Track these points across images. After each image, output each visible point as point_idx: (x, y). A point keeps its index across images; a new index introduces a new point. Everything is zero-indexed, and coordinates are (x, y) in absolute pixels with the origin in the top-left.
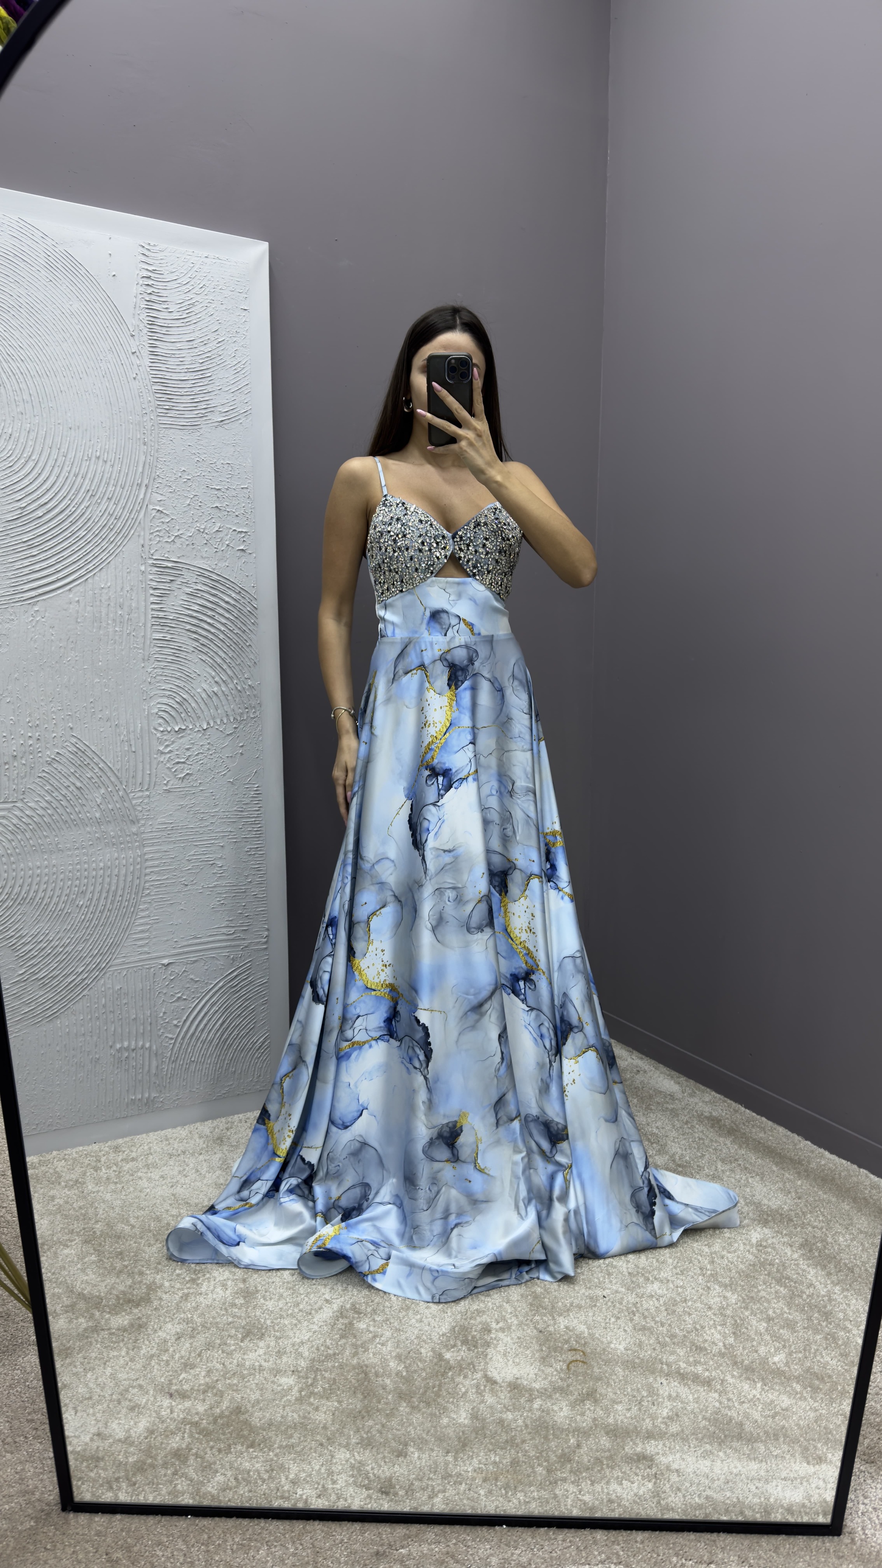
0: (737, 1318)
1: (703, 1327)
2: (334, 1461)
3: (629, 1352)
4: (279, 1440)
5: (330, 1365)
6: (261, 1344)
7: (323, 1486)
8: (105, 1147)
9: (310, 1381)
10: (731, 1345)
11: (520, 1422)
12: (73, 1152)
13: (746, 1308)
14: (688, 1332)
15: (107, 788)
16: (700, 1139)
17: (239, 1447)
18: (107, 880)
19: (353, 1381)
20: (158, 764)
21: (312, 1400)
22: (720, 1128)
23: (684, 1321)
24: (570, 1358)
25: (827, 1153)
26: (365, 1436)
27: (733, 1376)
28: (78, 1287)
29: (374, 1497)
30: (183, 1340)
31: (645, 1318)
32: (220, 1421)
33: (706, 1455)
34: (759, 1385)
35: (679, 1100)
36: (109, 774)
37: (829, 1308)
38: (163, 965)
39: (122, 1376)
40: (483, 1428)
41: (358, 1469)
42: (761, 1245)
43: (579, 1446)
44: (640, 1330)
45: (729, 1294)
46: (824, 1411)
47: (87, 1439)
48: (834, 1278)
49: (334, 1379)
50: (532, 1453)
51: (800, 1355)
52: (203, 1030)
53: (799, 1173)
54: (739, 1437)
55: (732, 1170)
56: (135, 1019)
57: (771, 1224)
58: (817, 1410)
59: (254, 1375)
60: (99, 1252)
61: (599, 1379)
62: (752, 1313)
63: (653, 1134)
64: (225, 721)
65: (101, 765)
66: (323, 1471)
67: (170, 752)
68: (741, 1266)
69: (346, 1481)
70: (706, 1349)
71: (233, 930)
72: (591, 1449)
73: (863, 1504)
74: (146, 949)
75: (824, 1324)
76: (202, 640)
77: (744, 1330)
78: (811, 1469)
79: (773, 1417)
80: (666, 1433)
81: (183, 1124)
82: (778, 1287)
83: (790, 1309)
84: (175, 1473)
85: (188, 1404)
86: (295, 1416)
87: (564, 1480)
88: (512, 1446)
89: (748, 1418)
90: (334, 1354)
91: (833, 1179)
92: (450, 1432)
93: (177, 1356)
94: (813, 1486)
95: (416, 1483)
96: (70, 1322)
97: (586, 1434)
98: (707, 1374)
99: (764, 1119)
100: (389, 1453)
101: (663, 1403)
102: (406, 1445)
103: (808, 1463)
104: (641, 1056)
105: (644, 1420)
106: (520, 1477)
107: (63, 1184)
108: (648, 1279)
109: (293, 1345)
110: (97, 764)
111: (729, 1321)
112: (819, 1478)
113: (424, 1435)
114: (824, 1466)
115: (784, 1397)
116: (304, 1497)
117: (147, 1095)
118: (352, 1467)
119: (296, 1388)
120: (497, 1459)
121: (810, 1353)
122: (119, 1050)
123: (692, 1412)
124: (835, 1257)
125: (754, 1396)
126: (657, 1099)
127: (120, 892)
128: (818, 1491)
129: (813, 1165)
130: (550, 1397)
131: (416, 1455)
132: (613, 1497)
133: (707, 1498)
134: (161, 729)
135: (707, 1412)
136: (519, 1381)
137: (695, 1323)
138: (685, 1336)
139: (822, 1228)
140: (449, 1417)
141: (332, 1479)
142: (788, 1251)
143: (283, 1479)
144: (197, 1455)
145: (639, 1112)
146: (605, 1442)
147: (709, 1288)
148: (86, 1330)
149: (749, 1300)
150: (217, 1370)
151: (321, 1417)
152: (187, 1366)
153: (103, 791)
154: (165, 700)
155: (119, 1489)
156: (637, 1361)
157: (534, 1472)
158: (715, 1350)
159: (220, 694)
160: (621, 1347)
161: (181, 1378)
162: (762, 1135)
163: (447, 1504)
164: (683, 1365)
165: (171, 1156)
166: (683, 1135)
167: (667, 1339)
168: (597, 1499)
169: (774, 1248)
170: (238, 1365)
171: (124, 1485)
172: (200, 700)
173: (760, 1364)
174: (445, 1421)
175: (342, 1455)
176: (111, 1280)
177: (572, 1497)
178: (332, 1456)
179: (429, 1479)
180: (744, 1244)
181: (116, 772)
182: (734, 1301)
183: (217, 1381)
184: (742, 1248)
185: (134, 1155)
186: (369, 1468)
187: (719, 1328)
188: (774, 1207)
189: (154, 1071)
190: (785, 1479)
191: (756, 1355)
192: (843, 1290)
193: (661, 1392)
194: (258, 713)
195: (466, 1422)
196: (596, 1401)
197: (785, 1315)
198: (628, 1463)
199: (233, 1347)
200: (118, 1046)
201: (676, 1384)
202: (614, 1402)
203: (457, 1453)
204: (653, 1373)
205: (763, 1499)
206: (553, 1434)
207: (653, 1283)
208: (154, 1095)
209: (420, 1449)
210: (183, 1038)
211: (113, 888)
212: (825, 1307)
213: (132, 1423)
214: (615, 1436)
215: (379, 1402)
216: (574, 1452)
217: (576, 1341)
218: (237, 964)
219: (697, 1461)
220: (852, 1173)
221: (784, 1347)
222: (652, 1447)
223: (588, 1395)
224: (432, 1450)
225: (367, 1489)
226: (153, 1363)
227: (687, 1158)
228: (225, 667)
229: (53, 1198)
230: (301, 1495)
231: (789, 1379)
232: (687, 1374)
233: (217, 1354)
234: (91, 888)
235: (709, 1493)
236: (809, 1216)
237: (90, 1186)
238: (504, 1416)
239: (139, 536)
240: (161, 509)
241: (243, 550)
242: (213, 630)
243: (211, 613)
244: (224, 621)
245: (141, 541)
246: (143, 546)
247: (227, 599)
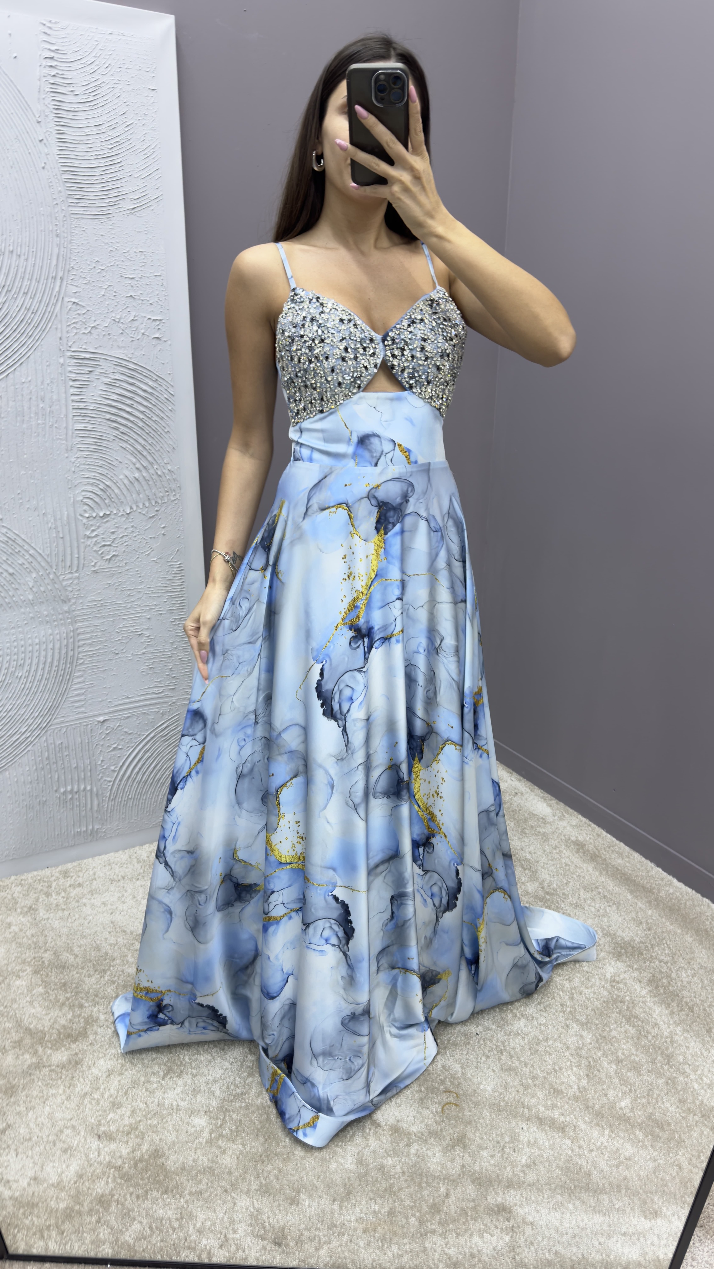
0: (591, 1060)
1: (561, 1069)
2: (236, 1209)
3: (497, 1094)
4: (190, 1186)
5: (237, 1105)
6: (180, 1082)
7: (225, 1236)
8: (56, 871)
9: (219, 1122)
10: (584, 1088)
11: (398, 1169)
12: (29, 877)
13: (599, 1049)
14: (548, 1073)
15: (38, 572)
16: (566, 865)
17: (155, 1193)
18: (43, 653)
19: (257, 1122)
20: (85, 547)
21: (220, 1142)
22: (584, 853)
23: (545, 1061)
24: (445, 1100)
25: (675, 881)
26: (264, 1182)
27: (585, 1122)
28: (26, 1022)
29: (268, 1248)
30: (112, 1077)
31: (511, 1057)
32: (140, 1165)
33: (558, 1206)
34: (607, 1132)
35: (550, 823)
36: (39, 559)
37: (671, 1050)
38: (99, 722)
39: (58, 1115)
40: (366, 1174)
41: (255, 1217)
42: (614, 981)
43: (447, 1195)
44: (506, 1070)
45: (585, 1033)
46: (662, 1162)
47: (25, 1184)
48: (676, 1018)
49: (241, 1121)
50: (407, 1202)
51: (644, 1101)
52: (138, 773)
53: (650, 902)
54: (587, 1189)
55: (593, 899)
56: (76, 768)
57: (624, 958)
58: (655, 1160)
59: (171, 1114)
60: (46, 984)
61: (470, 1123)
62: (604, 1054)
63: (526, 860)
64: (147, 505)
65: (32, 552)
66: (226, 1219)
67: (97, 536)
68: (597, 1003)
69: (245, 1231)
70: (562, 1092)
71: (161, 690)
72: (459, 1199)
73: (691, 1266)
74: (83, 709)
75: (666, 1067)
76: (123, 429)
77: (596, 1072)
78: (647, 1224)
79: (618, 1167)
80: (524, 1183)
81: (124, 849)
82: (627, 1027)
83: (637, 1050)
84: (98, 1221)
85: (113, 1146)
86: (205, 1160)
87: (433, 1232)
88: (390, 1194)
89: (595, 1168)
90: (242, 1094)
91: (679, 909)
92: (337, 1178)
93: (107, 1095)
94: (649, 1242)
95: (306, 1233)
96: (17, 1057)
97: (453, 1181)
98: (562, 1118)
99: (622, 844)
100: (283, 1200)
101: (523, 1149)
102: (299, 1192)
103: (646, 1217)
104: (519, 777)
105: (505, 1168)
106: (395, 1229)
107: (19, 910)
108: (516, 1016)
109: (207, 1083)
110: (27, 551)
111: (584, 1062)
112: (654, 1234)
113: (315, 1182)
114: (659, 1221)
115: (628, 1146)
116: (208, 1248)
117: (91, 827)
118: (251, 1215)
119: (207, 1130)
120: (377, 1208)
121: (652, 1098)
122: (65, 793)
123: (548, 1160)
124: (678, 995)
125: (602, 1143)
126: (531, 823)
127: (55, 663)
128: (652, 1248)
129: (662, 894)
130: (426, 1141)
131: (307, 1203)
132: (475, 1251)
133: (556, 1253)
134: (87, 515)
135: (560, 1160)
136: (400, 1124)
137: (554, 1063)
138: (545, 1078)
139: (667, 963)
140: (337, 1162)
141: (233, 1229)
142: (637, 987)
143: (191, 1228)
144: (118, 1202)
145: (515, 836)
146: (471, 1190)
147: (568, 1026)
148: (30, 1066)
149: (603, 1039)
150: (140, 1109)
151: (228, 1161)
152: (116, 1105)
153: (34, 575)
154: (89, 488)
155: (50, 1237)
156: (502, 1104)
157: (408, 1223)
158: (571, 1092)
159: (141, 479)
160: (489, 1089)
161: (109, 1118)
162: (620, 861)
163: (331, 1257)
164: (542, 1109)
165: (112, 881)
166: (552, 860)
167: (530, 1081)
168: (460, 1253)
169: (625, 984)
170: (159, 1105)
171: (54, 1234)
172: (122, 487)
173: (609, 1109)
174: (333, 1166)
175: (243, 1202)
176: (55, 1013)
177: (439, 1250)
178: (235, 1204)
179: (317, 1229)
180: (600, 979)
181: (46, 557)
182: (589, 1041)
183: (140, 1121)
184: (597, 983)
185: (80, 880)
186: (265, 1217)
187: (575, 1069)
188: (627, 939)
189: (95, 808)
190: (624, 1234)
191: (605, 1099)
192: (685, 1031)
193: (521, 1137)
194: (178, 496)
195: (353, 1167)
196: (465, 1147)
197: (633, 1057)
198: (489, 1215)
199: (155, 1085)
200: (62, 790)
201: (535, 1128)
202: (480, 1147)
203: (342, 1201)
204: (515, 1117)
205: (604, 1256)
206: (427, 1183)
207: (519, 1019)
208: (96, 827)
209: (311, 1196)
210: (121, 780)
211: (49, 660)
212: (667, 1049)
213: (64, 1166)
214: (480, 1184)
215: (278, 1145)
216: (444, 1202)
217: (451, 1082)
218: (166, 717)
219: (549, 1213)
220: (696, 903)
221: (630, 1091)
222: (511, 1198)
223: (458, 1140)
224: (320, 1197)
225: (263, 1239)
226: (86, 1102)
227: (555, 886)
228: (145, 453)
229: (10, 925)
230: (205, 1246)
231: (632, 1127)
232: (545, 1118)
233: (141, 1092)
234: (28, 662)
235: (559, 1248)
236: (657, 949)
237: (42, 913)
238: (385, 1162)
239: (56, 329)
240: (76, 301)
241: (158, 338)
242: (132, 418)
243: (129, 402)
244: (142, 409)
245: (59, 335)
246: (60, 339)
247: (144, 387)
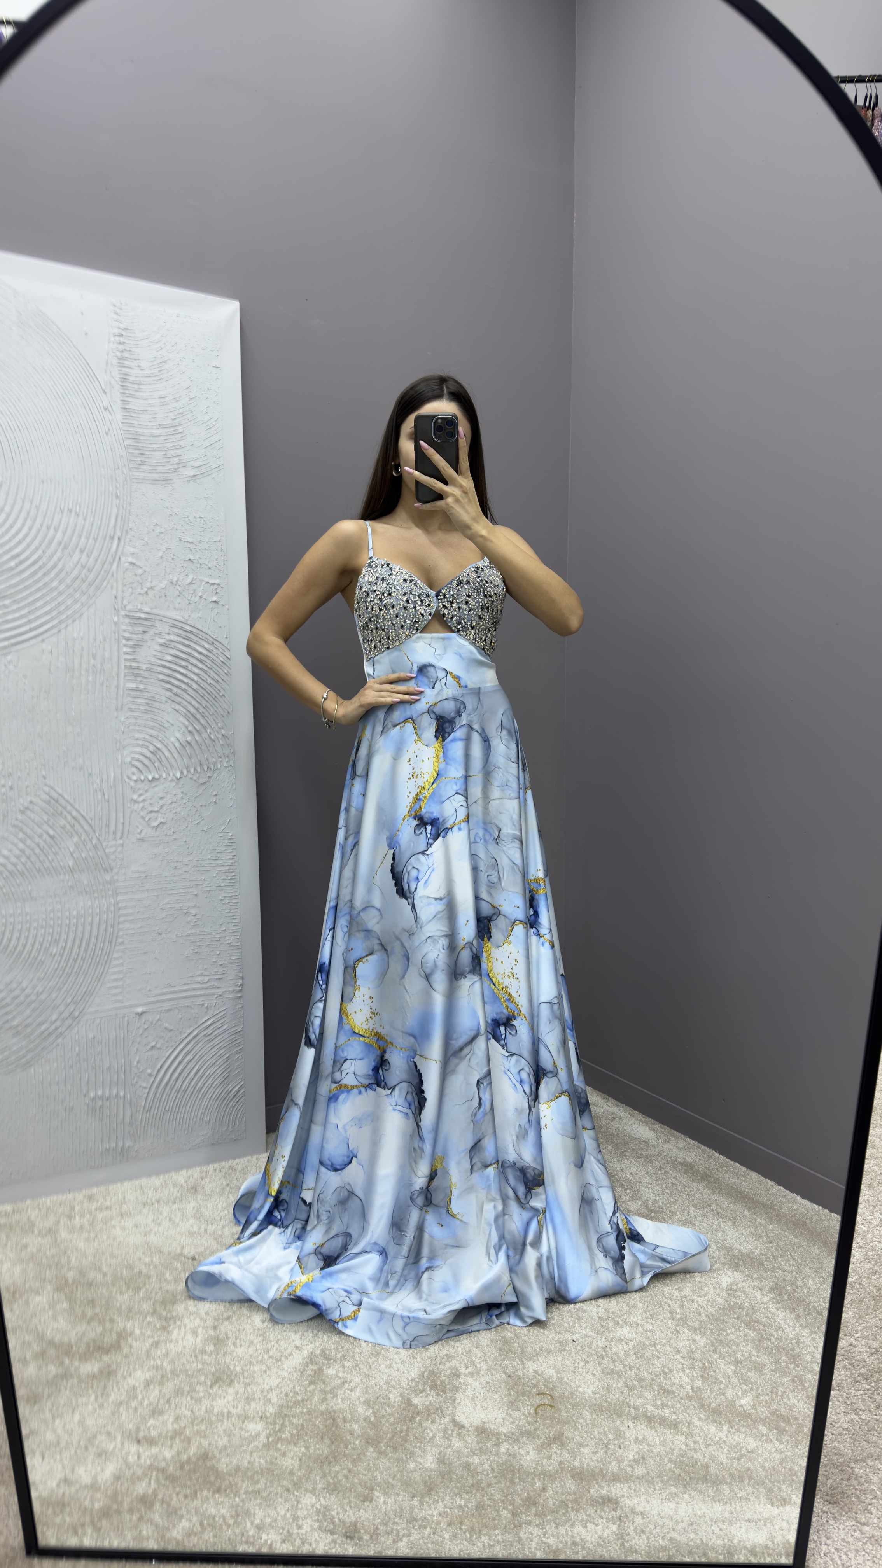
0: (705, 1362)
1: (671, 1371)
2: (300, 1506)
3: (597, 1396)
4: (245, 1486)
5: (298, 1411)
6: (231, 1390)
7: (288, 1531)
8: (80, 1196)
9: (278, 1427)
10: (699, 1388)
11: (486, 1466)
12: (47, 1201)
13: (715, 1352)
14: (656, 1376)
15: (80, 837)
16: (673, 1185)
17: (205, 1493)
18: (80, 928)
19: (321, 1427)
20: (132, 813)
21: (279, 1445)
22: (693, 1174)
23: (653, 1365)
24: (538, 1402)
25: (799, 1198)
26: (331, 1481)
27: (700, 1419)
28: (49, 1335)
29: (339, 1541)
30: (152, 1387)
31: (614, 1361)
32: (187, 1467)
33: (672, 1497)
34: (725, 1428)
35: (654, 1146)
36: (82, 822)
37: (797, 1350)
38: (137, 1014)
39: (90, 1422)
40: (449, 1472)
41: (323, 1514)
42: (731, 1289)
43: (544, 1489)
44: (609, 1373)
45: (698, 1338)
46: (789, 1453)
47: (54, 1484)
48: (803, 1321)
49: (302, 1425)
50: (498, 1497)
51: (767, 1398)
52: (177, 1079)
53: (771, 1218)
54: (705, 1479)
55: (704, 1216)
56: (109, 1068)
57: (742, 1268)
58: (782, 1452)
59: (223, 1421)
60: (71, 1300)
61: (567, 1422)
62: (720, 1356)
63: (626, 1180)
64: (199, 770)
65: (75, 813)
66: (288, 1515)
67: (144, 800)
68: (711, 1310)
69: (311, 1526)
70: (673, 1392)
71: (207, 979)
72: (557, 1492)
73: (826, 1544)
74: (120, 997)
75: (792, 1366)
76: (175, 690)
77: (712, 1373)
78: (775, 1511)
79: (739, 1459)
80: (631, 1476)
81: (158, 1173)
82: (747, 1331)
83: (758, 1352)
84: (141, 1518)
85: (155, 1450)
86: (262, 1461)
87: (529, 1523)
88: (478, 1490)
89: (713, 1461)
90: (303, 1400)
91: (805, 1224)
92: (417, 1476)
93: (146, 1403)
94: (777, 1527)
95: (381, 1528)
96: (40, 1368)
97: (551, 1477)
98: (674, 1417)
99: (737, 1165)
100: (355, 1498)
101: (629, 1446)
102: (372, 1489)
103: (772, 1505)
104: (616, 1102)
105: (610, 1463)
106: (484, 1521)
107: (36, 1232)
108: (618, 1323)
109: (262, 1392)
110: (70, 813)
111: (698, 1364)
112: (783, 1520)
113: (391, 1480)
114: (788, 1508)
115: (750, 1440)
116: (269, 1542)
117: (121, 1144)
118: (318, 1512)
119: (264, 1434)
120: (463, 1503)
121: (777, 1395)
122: (93, 1099)
123: (659, 1455)
124: (804, 1300)
125: (721, 1438)
126: (632, 1146)
127: (93, 940)
128: (781, 1532)
129: (785, 1210)
130: (517, 1440)
131: (382, 1499)
132: (578, 1540)
133: (671, 1540)
134: (135, 778)
135: (672, 1454)
136: (486, 1426)
137: (663, 1366)
138: (653, 1380)
139: (792, 1272)
140: (416, 1461)
141: (297, 1525)
142: (758, 1294)
143: (249, 1524)
144: (162, 1501)
145: (613, 1158)
146: (571, 1485)
147: (678, 1332)
148: (56, 1377)
149: (717, 1344)
150: (185, 1417)
151: (288, 1462)
152: (156, 1412)
153: (76, 839)
154: (138, 749)
155: (84, 1534)
156: (605, 1404)
157: (500, 1516)
158: (683, 1393)
159: (193, 743)
160: (589, 1391)
161: (149, 1424)
162: (735, 1180)
163: (412, 1548)
164: (650, 1408)
165: (145, 1204)
166: (657, 1180)
167: (635, 1383)
168: (561, 1542)
169: (744, 1292)
170: (206, 1411)
171: (89, 1531)
172: (173, 750)
173: (727, 1406)
174: (412, 1465)
175: (308, 1500)
176: (82, 1328)
177: (536, 1540)
178: (298, 1502)
179: (394, 1523)
180: (715, 1288)
181: (90, 821)
182: (703, 1345)
183: (185, 1427)
184: (712, 1292)
185: (108, 1203)
186: (334, 1513)
187: (687, 1371)
188: (745, 1251)
189: (128, 1119)
190: (749, 1521)
191: (723, 1398)
192: (812, 1333)
193: (628, 1435)
194: (231, 763)
195: (433, 1466)
196: (562, 1445)
197: (753, 1358)
198: (593, 1506)
199: (202, 1394)
200: (92, 1094)
201: (643, 1426)
202: (581, 1445)
203: (422, 1497)
204: (620, 1416)
205: (726, 1541)
206: (519, 1478)
207: (622, 1327)
208: (128, 1144)
209: (386, 1494)
210: (158, 1087)
211: (87, 936)
212: (793, 1349)
213: (99, 1469)
214: (581, 1479)
215: (347, 1448)
216: (540, 1495)
217: (545, 1385)
218: (211, 1012)
219: (662, 1503)
220: (823, 1218)
221: (752, 1389)
222: (617, 1490)
223: (554, 1438)
224: (398, 1495)
225: (332, 1533)
226: (121, 1409)
227: (660, 1204)
228: (198, 716)
229: (26, 1246)
230: (266, 1541)
231: (755, 1421)
232: (654, 1417)
233: (186, 1400)
234: (64, 936)
235: (673, 1535)
236: (779, 1259)
237: (64, 1234)
238: (471, 1460)
239: (112, 588)
240: (134, 561)
241: (215, 602)
242: (186, 680)
243: (183, 663)
244: (196, 671)
245: (114, 592)
246: (116, 597)
247: (200, 649)
